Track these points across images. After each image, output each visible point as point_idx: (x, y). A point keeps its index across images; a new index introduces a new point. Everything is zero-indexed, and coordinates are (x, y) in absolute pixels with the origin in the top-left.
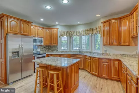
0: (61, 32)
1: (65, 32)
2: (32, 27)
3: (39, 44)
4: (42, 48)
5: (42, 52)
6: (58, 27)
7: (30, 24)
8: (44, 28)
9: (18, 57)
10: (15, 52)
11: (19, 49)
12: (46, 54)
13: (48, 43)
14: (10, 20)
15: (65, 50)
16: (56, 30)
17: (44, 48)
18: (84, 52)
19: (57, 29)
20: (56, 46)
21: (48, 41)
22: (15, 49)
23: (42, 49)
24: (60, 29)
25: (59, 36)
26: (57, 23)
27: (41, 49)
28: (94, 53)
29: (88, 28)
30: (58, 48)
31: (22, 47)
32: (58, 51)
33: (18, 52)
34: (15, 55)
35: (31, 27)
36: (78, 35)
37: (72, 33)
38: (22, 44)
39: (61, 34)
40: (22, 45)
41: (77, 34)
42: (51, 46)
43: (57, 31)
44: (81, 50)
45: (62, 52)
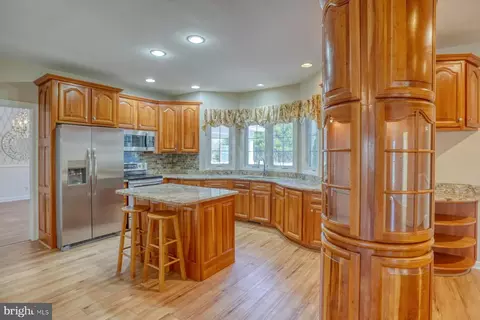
0: (209, 113)
1: (223, 114)
2: (123, 102)
3: (144, 149)
4: (153, 160)
5: (151, 173)
6: (200, 98)
7: (115, 95)
8: (157, 103)
9: (84, 181)
10: (76, 170)
11: (86, 161)
12: (161, 177)
13: (171, 147)
14: (64, 87)
15: (221, 169)
16: (194, 107)
17: (159, 162)
18: (278, 175)
19: (198, 104)
20: (195, 155)
21: (170, 141)
22: (78, 162)
23: (153, 165)
24: (205, 104)
25: (201, 124)
26: (196, 87)
27: (148, 165)
28: (304, 177)
29: (289, 102)
30: (200, 160)
31: (94, 158)
32: (200, 169)
33: (83, 170)
34: (76, 178)
35: (117, 101)
36: (260, 121)
37: (244, 116)
38: (94, 149)
39: (209, 120)
40: (93, 153)
41: (256, 120)
42: (180, 156)
43: (198, 109)
44: (269, 168)
45: (212, 173)
